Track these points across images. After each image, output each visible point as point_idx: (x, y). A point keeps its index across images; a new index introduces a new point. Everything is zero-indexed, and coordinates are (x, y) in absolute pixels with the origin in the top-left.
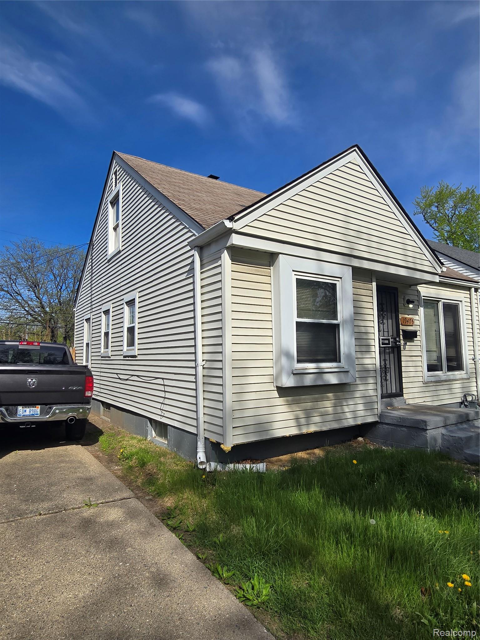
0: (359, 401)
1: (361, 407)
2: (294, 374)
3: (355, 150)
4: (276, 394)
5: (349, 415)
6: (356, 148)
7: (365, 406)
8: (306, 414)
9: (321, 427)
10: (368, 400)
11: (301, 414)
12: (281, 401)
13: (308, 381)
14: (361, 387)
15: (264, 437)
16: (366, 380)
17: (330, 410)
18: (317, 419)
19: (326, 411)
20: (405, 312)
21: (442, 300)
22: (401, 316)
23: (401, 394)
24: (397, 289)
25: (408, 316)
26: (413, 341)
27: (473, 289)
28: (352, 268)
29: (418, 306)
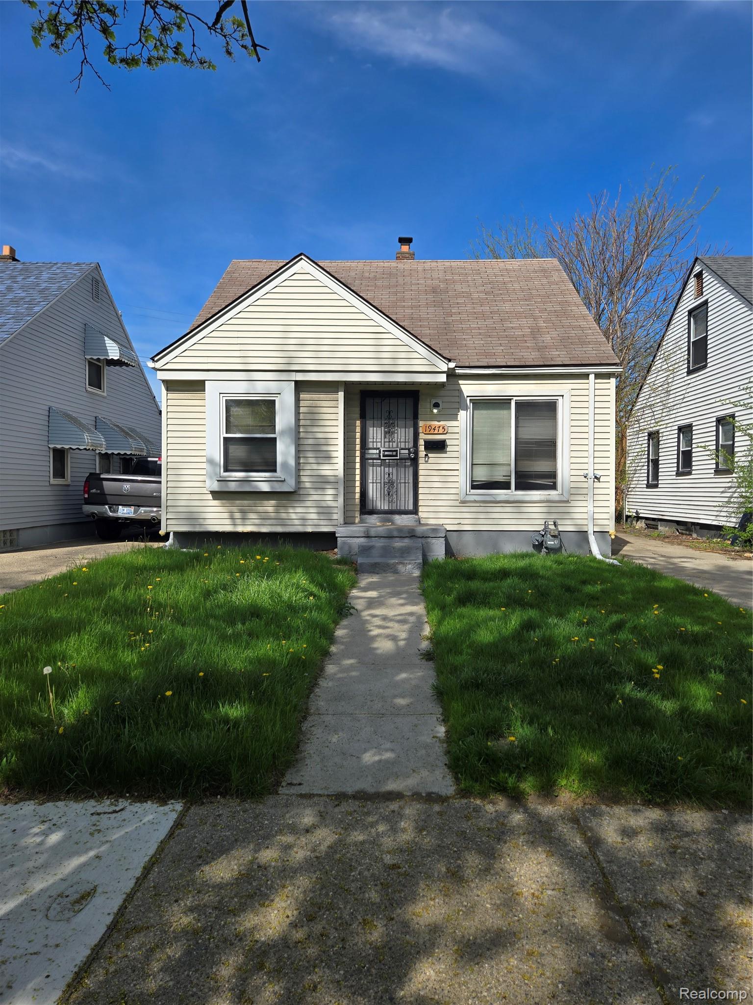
0: (312, 510)
1: (313, 516)
2: (218, 481)
3: (302, 259)
4: (210, 497)
5: (296, 522)
6: (303, 257)
8: (242, 515)
12: (216, 503)
13: (233, 487)
15: (198, 529)
18: (254, 522)
19: (266, 516)
20: (434, 418)
21: (515, 398)
22: (421, 424)
23: (415, 511)
24: (418, 392)
25: (436, 423)
26: (446, 452)
27: (592, 377)
28: (296, 382)
29: (458, 410)
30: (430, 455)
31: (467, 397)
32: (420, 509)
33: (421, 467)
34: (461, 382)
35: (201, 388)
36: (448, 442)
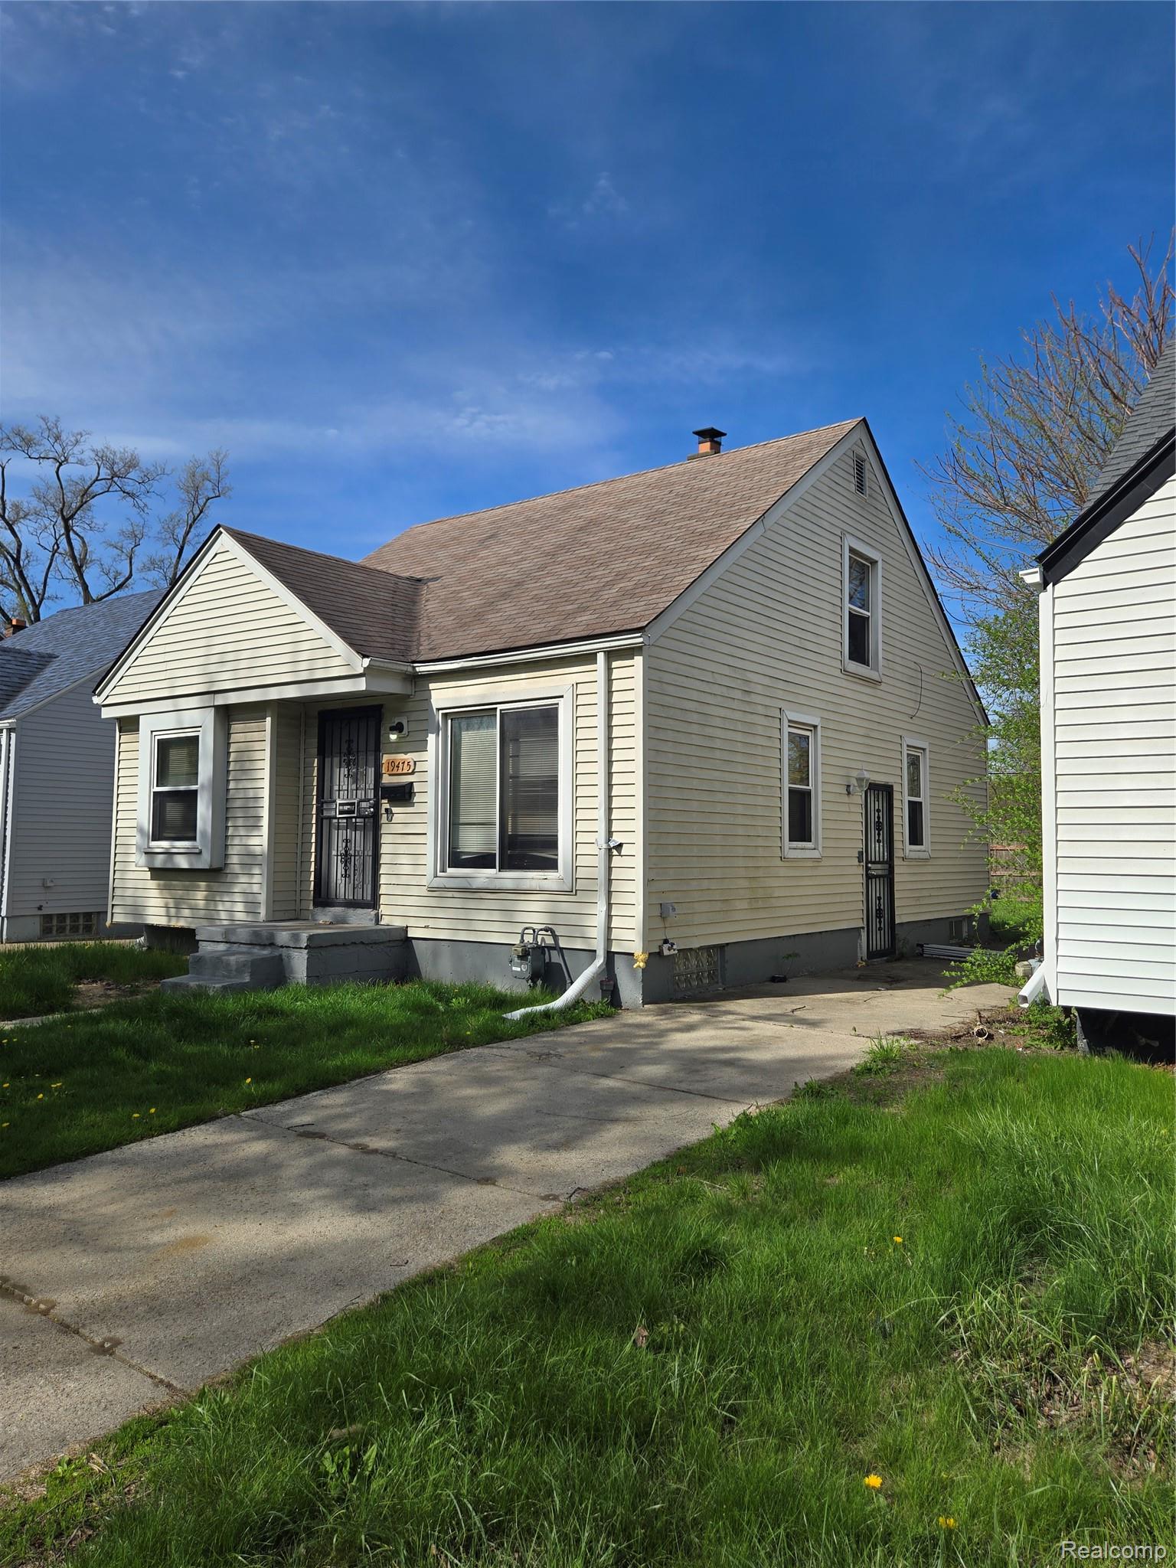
0: (238, 898)
1: (240, 907)
2: (146, 853)
3: (220, 532)
4: (148, 875)
5: (223, 915)
6: (221, 529)
7: (245, 907)
8: (176, 903)
9: (190, 923)
10: (250, 898)
11: (171, 903)
12: (153, 884)
13: (162, 861)
14: (243, 879)
16: (250, 869)
17: (202, 904)
18: (186, 912)
19: (196, 905)
20: (397, 748)
21: (500, 707)
22: (385, 758)
23: (374, 903)
24: (381, 706)
25: (402, 756)
26: (412, 805)
27: (601, 657)
28: (218, 708)
29: (426, 732)
30: (394, 810)
31: (438, 709)
32: (383, 899)
33: (384, 829)
34: (432, 686)
35: (134, 728)
36: (416, 788)
